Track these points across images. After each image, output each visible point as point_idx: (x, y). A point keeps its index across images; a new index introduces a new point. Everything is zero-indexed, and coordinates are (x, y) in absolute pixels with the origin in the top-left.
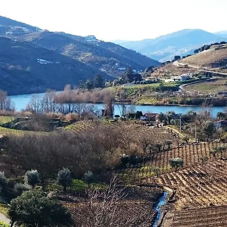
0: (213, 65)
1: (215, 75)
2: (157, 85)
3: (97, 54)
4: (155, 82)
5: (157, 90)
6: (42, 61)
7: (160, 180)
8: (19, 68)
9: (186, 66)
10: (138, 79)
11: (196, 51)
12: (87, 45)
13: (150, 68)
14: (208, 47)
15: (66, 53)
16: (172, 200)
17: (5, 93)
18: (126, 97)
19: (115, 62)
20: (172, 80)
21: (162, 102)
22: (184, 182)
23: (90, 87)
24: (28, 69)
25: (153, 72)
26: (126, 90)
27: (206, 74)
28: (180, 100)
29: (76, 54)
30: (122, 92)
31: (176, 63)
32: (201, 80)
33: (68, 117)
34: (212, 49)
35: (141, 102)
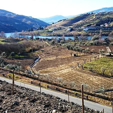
0: (62, 25)
1: (62, 28)
2: (47, 31)
3: (32, 22)
4: (47, 30)
5: (47, 32)
6: (16, 23)
7: (38, 55)
8: (9, 25)
9: (55, 26)
10: (42, 29)
11: (58, 22)
12: (29, 19)
13: (46, 26)
14: (61, 21)
15: (23, 21)
16: (40, 59)
17: (4, 32)
18: (38, 34)
19: (37, 24)
20: (51, 29)
21: (48, 35)
22: (44, 55)
23: (29, 31)
24: (12, 25)
25: (47, 27)
26: (39, 32)
27: (60, 28)
28: (53, 35)
29: (26, 21)
30: (38, 32)
31: (53, 25)
32: (59, 29)
33: (21, 39)
34: (62, 21)
35: (42, 35)
